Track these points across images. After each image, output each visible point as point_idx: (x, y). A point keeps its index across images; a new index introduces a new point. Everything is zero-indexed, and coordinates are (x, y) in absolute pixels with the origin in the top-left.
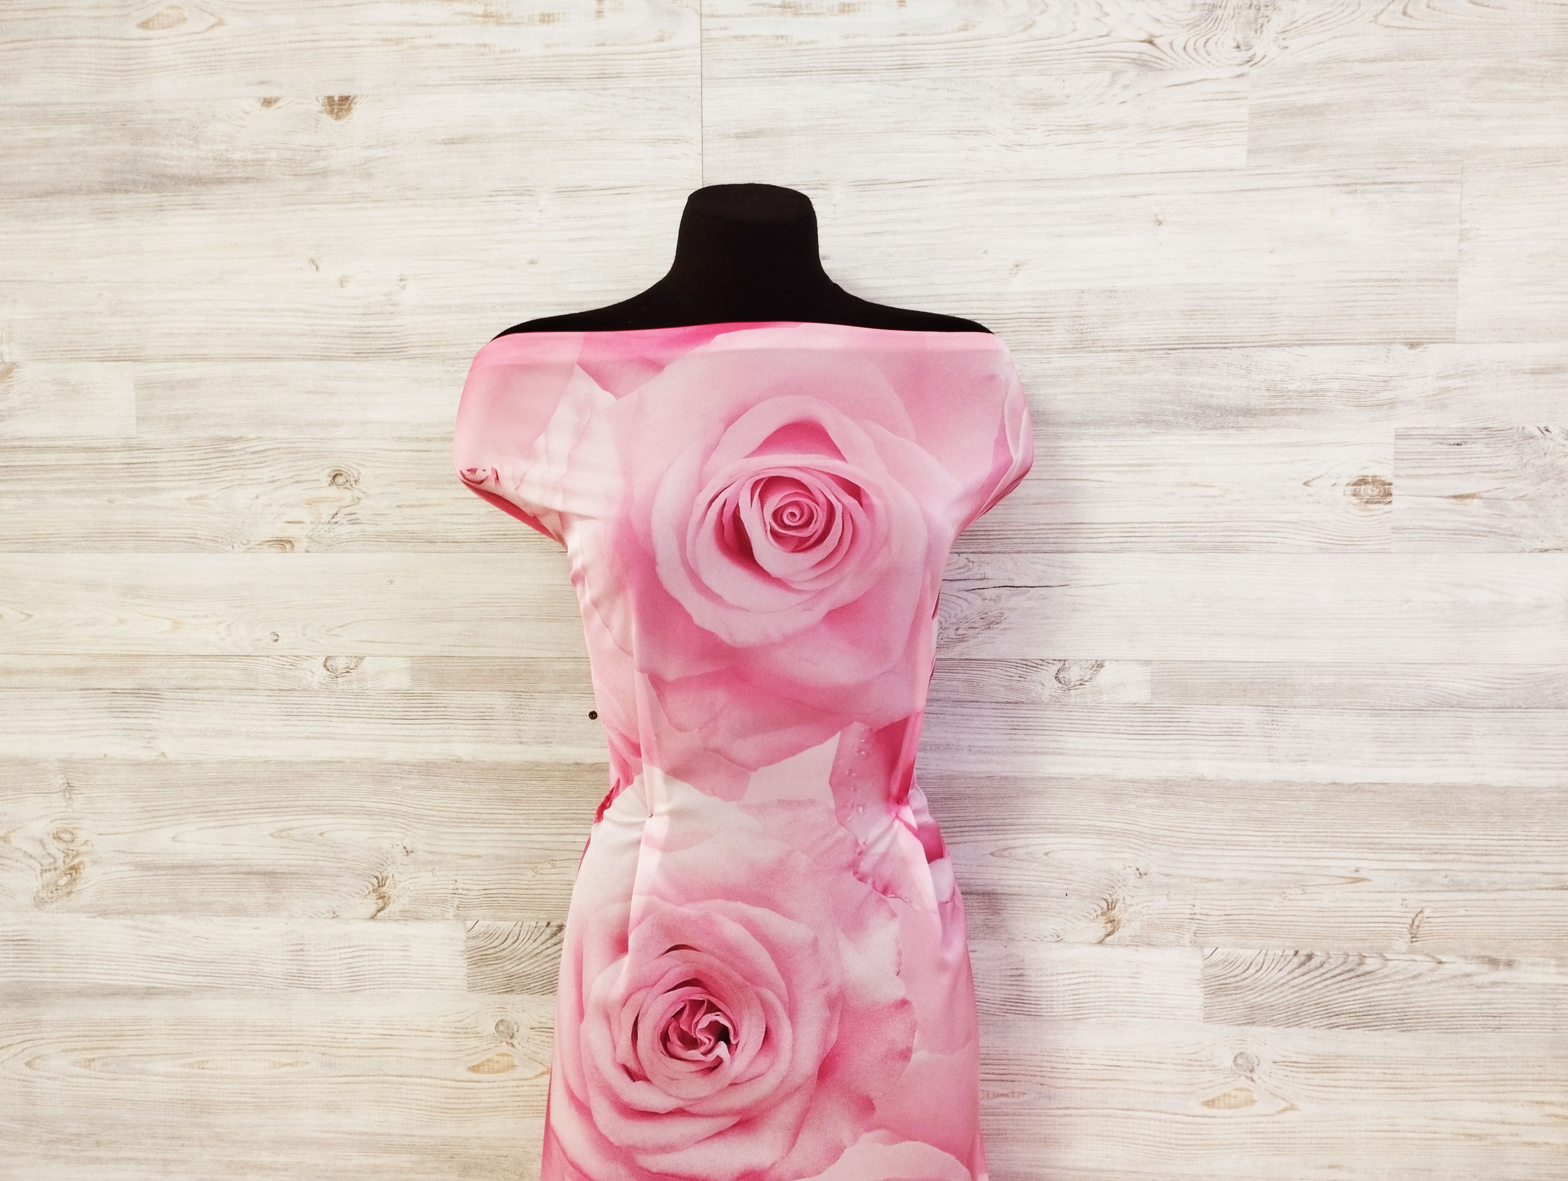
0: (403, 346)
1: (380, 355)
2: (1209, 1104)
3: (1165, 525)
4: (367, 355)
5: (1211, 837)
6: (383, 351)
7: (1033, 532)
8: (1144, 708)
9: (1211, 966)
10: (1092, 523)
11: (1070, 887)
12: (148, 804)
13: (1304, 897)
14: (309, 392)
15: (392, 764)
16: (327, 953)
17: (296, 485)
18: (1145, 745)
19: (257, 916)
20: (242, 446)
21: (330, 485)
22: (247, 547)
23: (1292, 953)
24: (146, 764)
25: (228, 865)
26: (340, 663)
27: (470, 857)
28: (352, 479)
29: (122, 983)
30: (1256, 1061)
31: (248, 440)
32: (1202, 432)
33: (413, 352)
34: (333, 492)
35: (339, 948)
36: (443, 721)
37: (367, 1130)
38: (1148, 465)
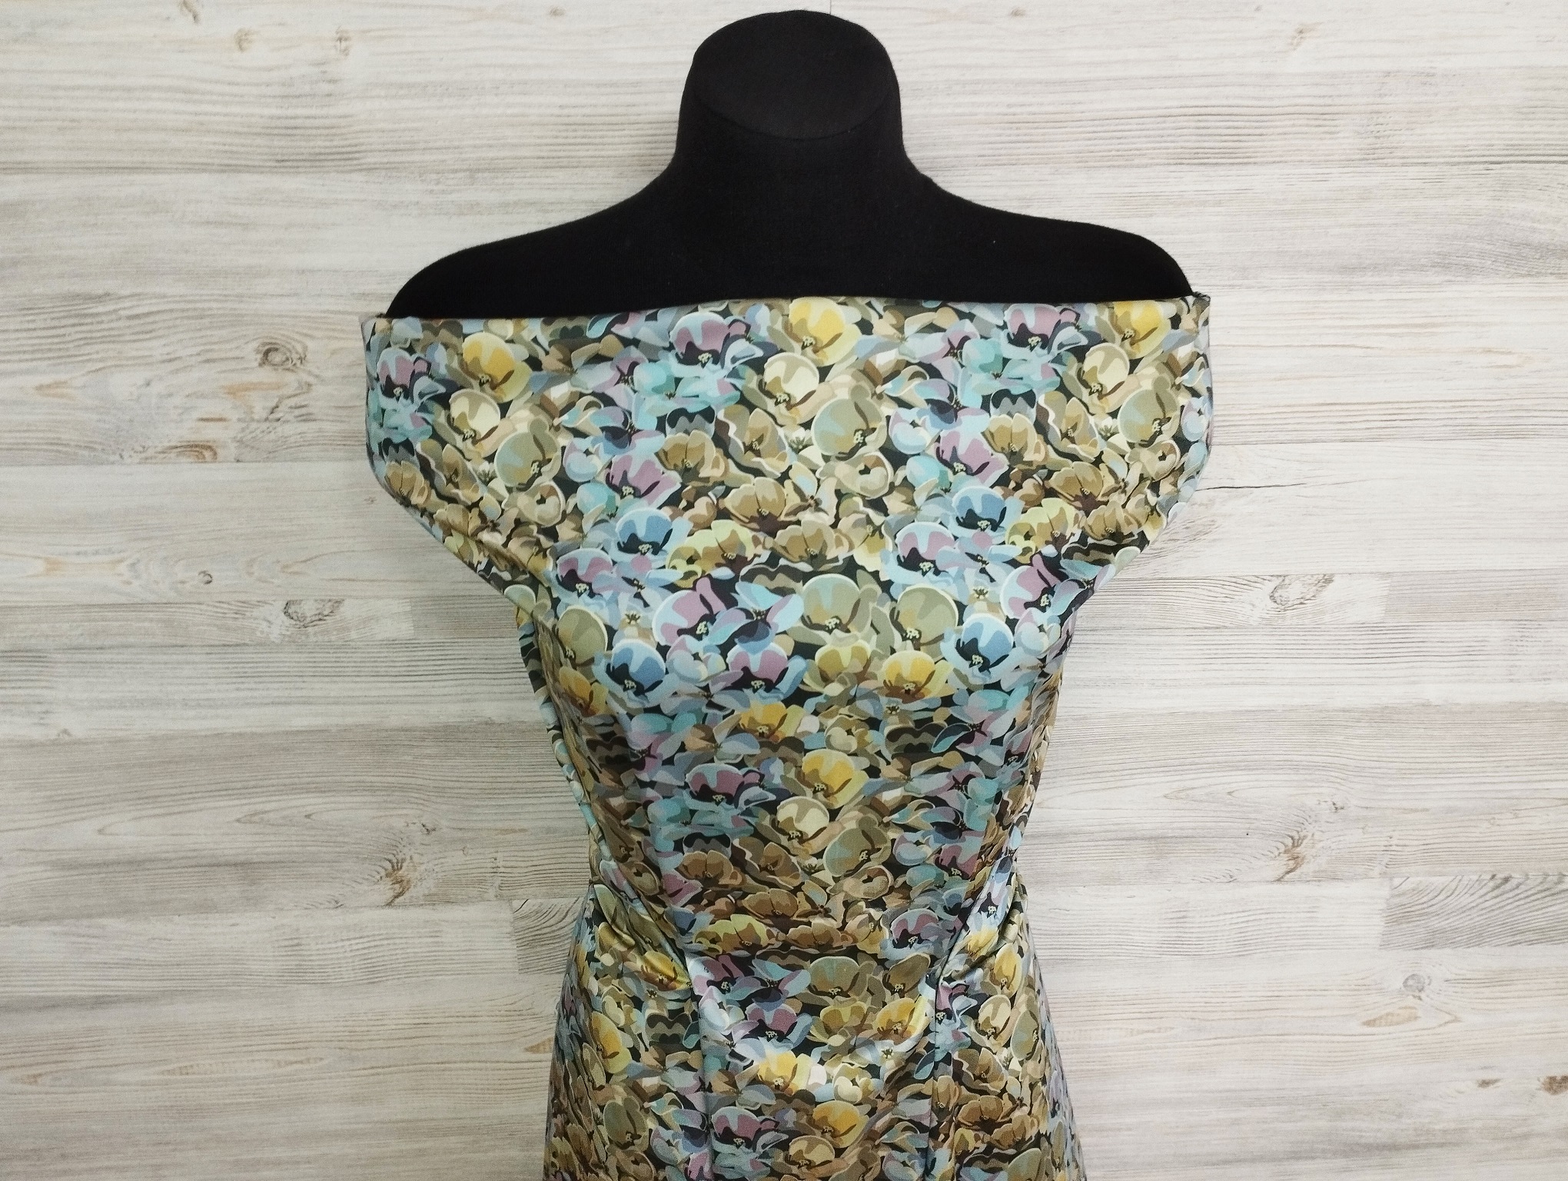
0: (354, 149)
1: (318, 164)
2: (1369, 1023)
3: (1441, 405)
4: (295, 164)
5: (1426, 766)
6: (322, 157)
7: (1270, 416)
8: (1374, 628)
9: (1399, 895)
10: (1347, 404)
11: (1253, 826)
12: (53, 793)
13: (1514, 821)
14: (208, 223)
15: (398, 730)
16: (334, 945)
17: (207, 365)
18: (1368, 669)
19: (232, 912)
20: (110, 307)
21: (260, 365)
22: (143, 455)
23: (1489, 877)
24: (42, 744)
25: (182, 858)
26: (309, 609)
27: (514, 831)
28: (295, 356)
29: (61, 994)
30: (1427, 981)
31: (120, 298)
32: (1511, 281)
33: (371, 159)
34: (266, 375)
35: (349, 940)
36: (464, 676)
37: (406, 1117)
38: (1434, 325)
